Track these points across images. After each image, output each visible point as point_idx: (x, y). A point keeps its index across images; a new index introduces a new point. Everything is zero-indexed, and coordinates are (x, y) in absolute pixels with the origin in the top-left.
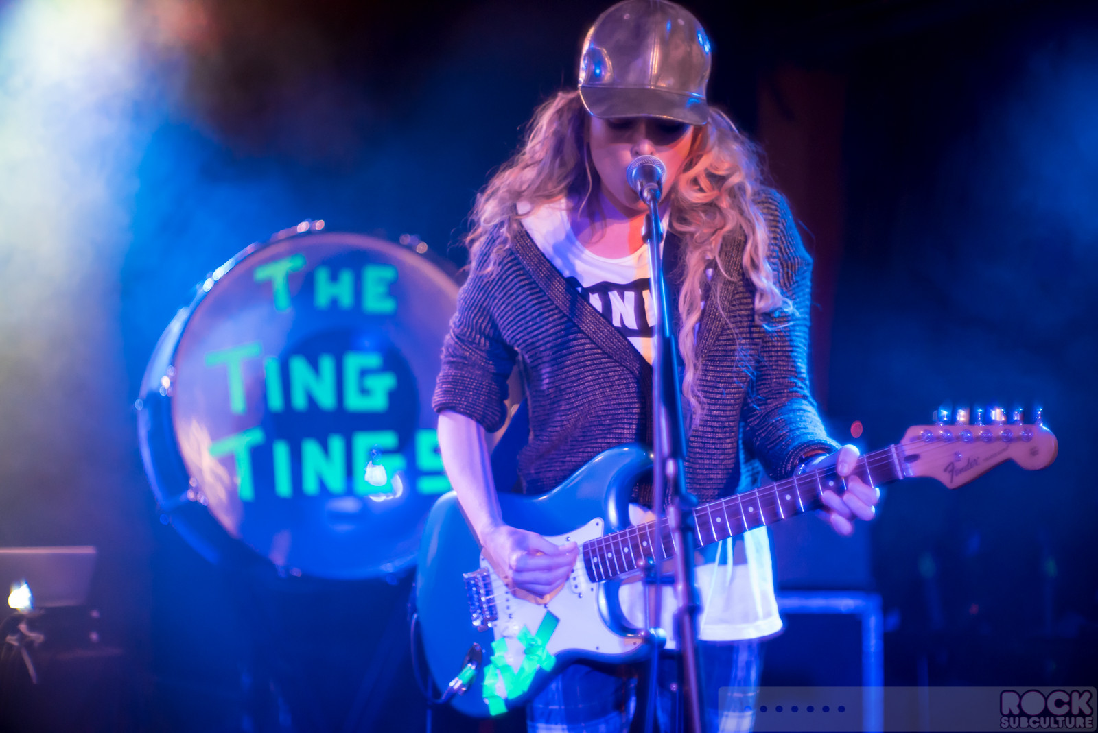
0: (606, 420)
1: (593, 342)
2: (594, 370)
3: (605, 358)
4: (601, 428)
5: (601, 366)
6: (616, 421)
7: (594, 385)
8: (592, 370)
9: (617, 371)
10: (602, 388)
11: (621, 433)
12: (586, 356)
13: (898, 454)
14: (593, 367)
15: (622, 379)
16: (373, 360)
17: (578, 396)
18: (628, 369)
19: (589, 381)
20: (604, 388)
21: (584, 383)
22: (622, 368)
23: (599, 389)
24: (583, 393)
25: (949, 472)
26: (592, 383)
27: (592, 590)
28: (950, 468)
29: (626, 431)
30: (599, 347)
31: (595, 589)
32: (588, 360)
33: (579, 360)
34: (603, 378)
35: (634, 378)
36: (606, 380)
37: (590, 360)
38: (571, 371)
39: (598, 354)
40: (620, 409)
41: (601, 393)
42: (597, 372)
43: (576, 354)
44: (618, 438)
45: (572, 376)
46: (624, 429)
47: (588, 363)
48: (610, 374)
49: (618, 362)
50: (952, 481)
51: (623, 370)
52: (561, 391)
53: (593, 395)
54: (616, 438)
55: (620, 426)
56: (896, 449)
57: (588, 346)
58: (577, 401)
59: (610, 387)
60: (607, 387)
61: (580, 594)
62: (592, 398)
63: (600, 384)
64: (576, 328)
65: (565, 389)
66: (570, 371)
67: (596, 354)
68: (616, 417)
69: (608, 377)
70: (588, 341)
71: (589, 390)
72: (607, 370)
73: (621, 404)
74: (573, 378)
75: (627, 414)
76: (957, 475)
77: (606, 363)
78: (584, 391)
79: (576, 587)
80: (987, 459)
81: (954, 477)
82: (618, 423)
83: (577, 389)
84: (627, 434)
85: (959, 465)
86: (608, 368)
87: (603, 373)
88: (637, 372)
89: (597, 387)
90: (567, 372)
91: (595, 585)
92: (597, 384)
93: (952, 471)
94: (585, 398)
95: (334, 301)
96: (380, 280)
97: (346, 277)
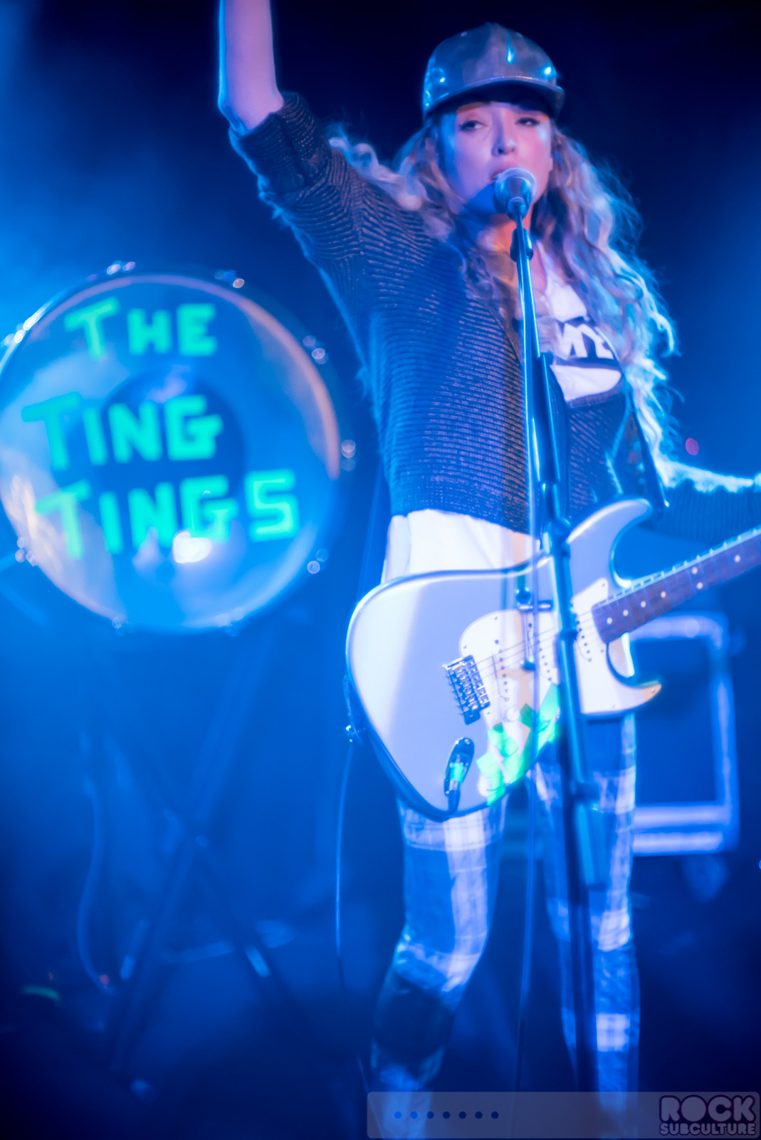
16: (196, 405)
79: (588, 652)
91: (605, 646)
95: (151, 346)
96: (197, 321)
97: (161, 320)
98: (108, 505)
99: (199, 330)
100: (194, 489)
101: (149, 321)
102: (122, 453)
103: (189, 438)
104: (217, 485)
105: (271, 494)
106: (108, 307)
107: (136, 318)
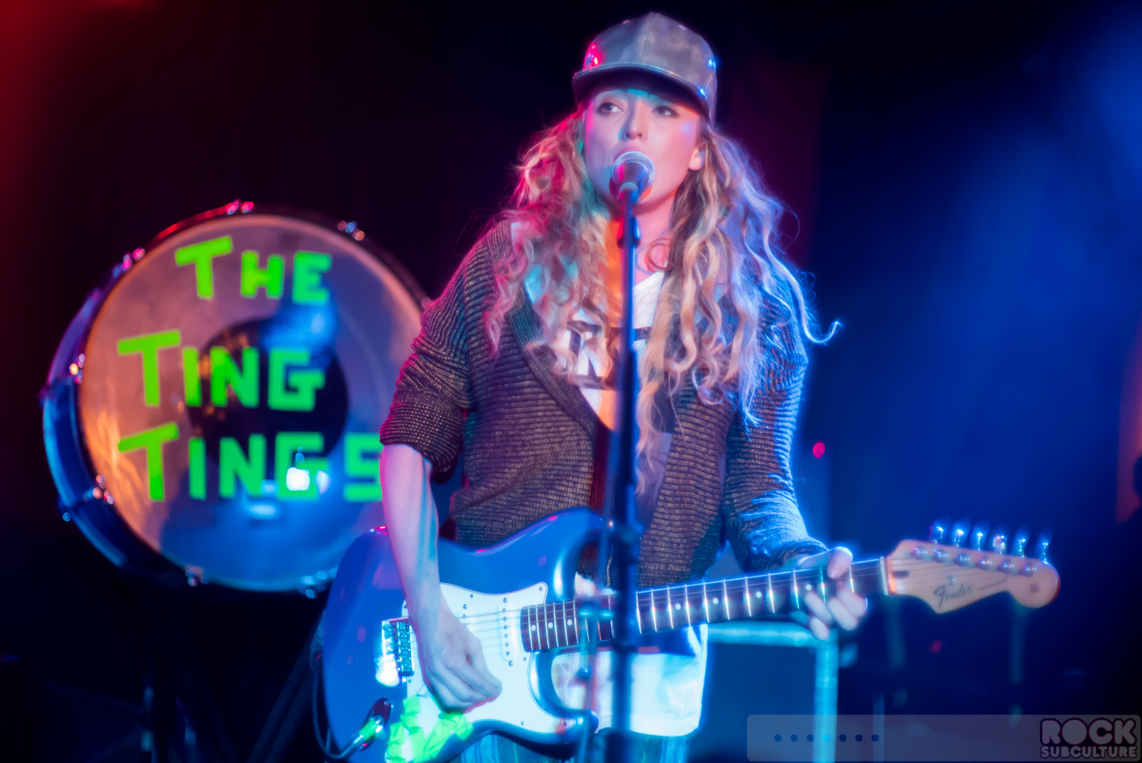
0: (551, 474)
1: (547, 392)
2: (546, 422)
3: (558, 410)
4: (544, 482)
5: (554, 419)
6: (560, 478)
7: (543, 439)
8: (543, 422)
9: (569, 426)
10: (551, 443)
11: (564, 491)
12: (539, 405)
13: (886, 568)
14: (545, 419)
15: (574, 436)
17: (525, 446)
18: (580, 425)
19: (538, 433)
20: (554, 443)
21: (533, 434)
22: (575, 423)
23: (548, 443)
24: (530, 445)
25: (940, 595)
26: (541, 436)
27: (525, 659)
28: (940, 592)
29: (569, 490)
30: (552, 398)
31: (528, 660)
32: (540, 411)
33: (532, 409)
34: (554, 432)
35: (586, 435)
36: (556, 434)
37: (542, 411)
38: (522, 419)
39: (552, 405)
40: (567, 465)
41: (549, 449)
42: (549, 425)
43: (529, 403)
44: (560, 496)
45: (522, 424)
46: (568, 486)
47: (540, 414)
48: (562, 429)
49: (572, 417)
50: (940, 606)
51: (576, 426)
52: (507, 436)
53: (540, 449)
54: (557, 495)
55: (564, 482)
56: (886, 562)
57: (542, 396)
58: (523, 451)
59: (560, 442)
60: (556, 442)
61: (510, 662)
62: (539, 452)
63: (549, 438)
64: (531, 375)
65: (512, 436)
66: (520, 418)
67: (549, 405)
68: (561, 473)
69: (559, 432)
70: (542, 390)
71: (537, 442)
72: (559, 424)
73: (570, 460)
74: (523, 427)
75: (573, 471)
76: (947, 600)
77: (560, 416)
78: (532, 442)
79: (508, 653)
80: (982, 588)
81: (944, 600)
82: (562, 480)
83: (525, 438)
84: (570, 492)
85: (950, 590)
86: (560, 421)
87: (554, 427)
88: (590, 430)
89: (546, 441)
90: (516, 419)
91: (528, 655)
92: (546, 438)
93: (942, 595)
94: (532, 451)
95: (262, 291)
96: (312, 270)
97: (276, 263)
98: (197, 450)
99: (315, 279)
100: (286, 442)
101: (263, 264)
102: (219, 397)
103: (289, 389)
104: (314, 441)
105: (369, 456)
106: (223, 246)
107: (249, 258)
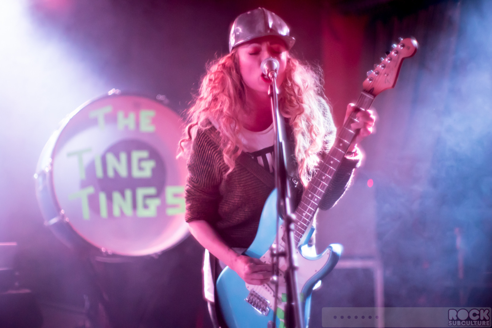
16: (144, 154)
95: (126, 127)
96: (148, 117)
97: (132, 116)
98: (102, 197)
99: (148, 121)
100: (141, 192)
101: (126, 116)
102: (111, 174)
103: (141, 169)
104: (152, 191)
105: (176, 195)
106: (108, 109)
107: (121, 115)
